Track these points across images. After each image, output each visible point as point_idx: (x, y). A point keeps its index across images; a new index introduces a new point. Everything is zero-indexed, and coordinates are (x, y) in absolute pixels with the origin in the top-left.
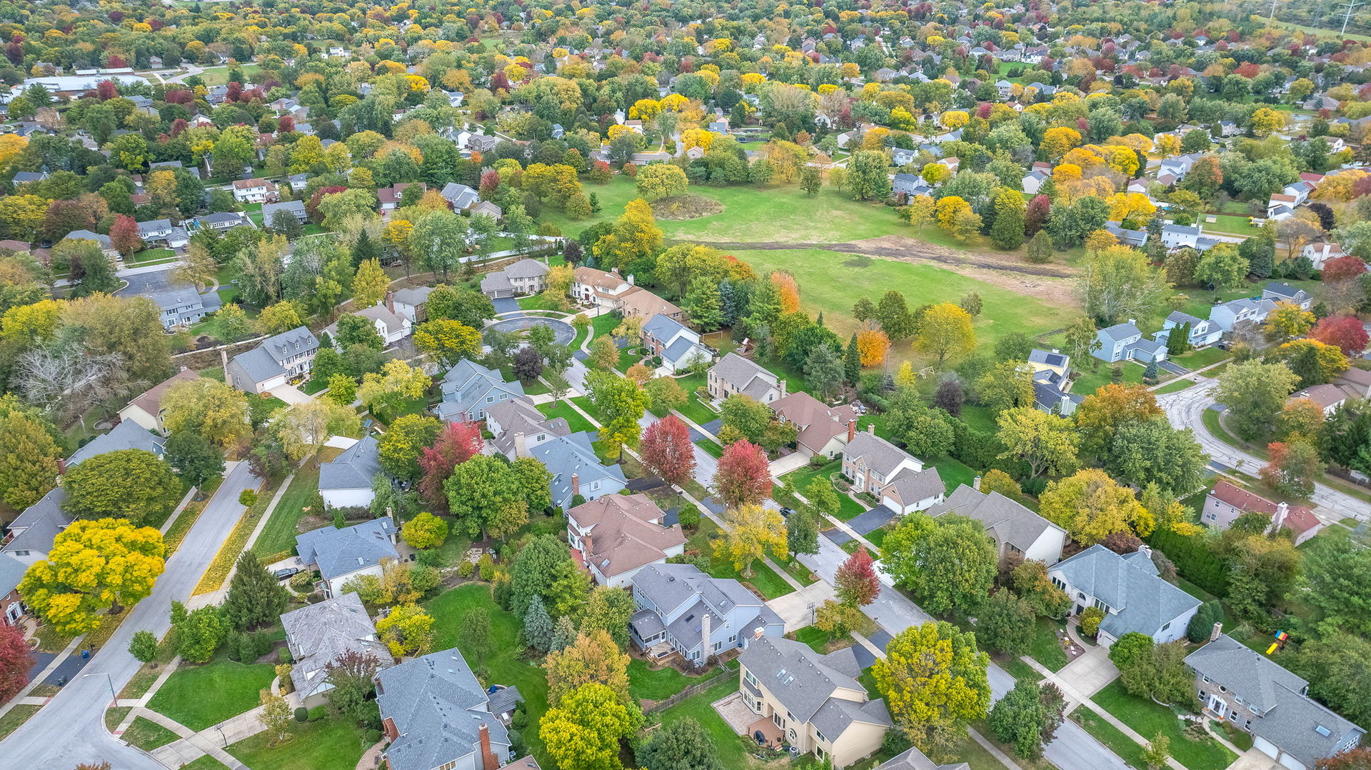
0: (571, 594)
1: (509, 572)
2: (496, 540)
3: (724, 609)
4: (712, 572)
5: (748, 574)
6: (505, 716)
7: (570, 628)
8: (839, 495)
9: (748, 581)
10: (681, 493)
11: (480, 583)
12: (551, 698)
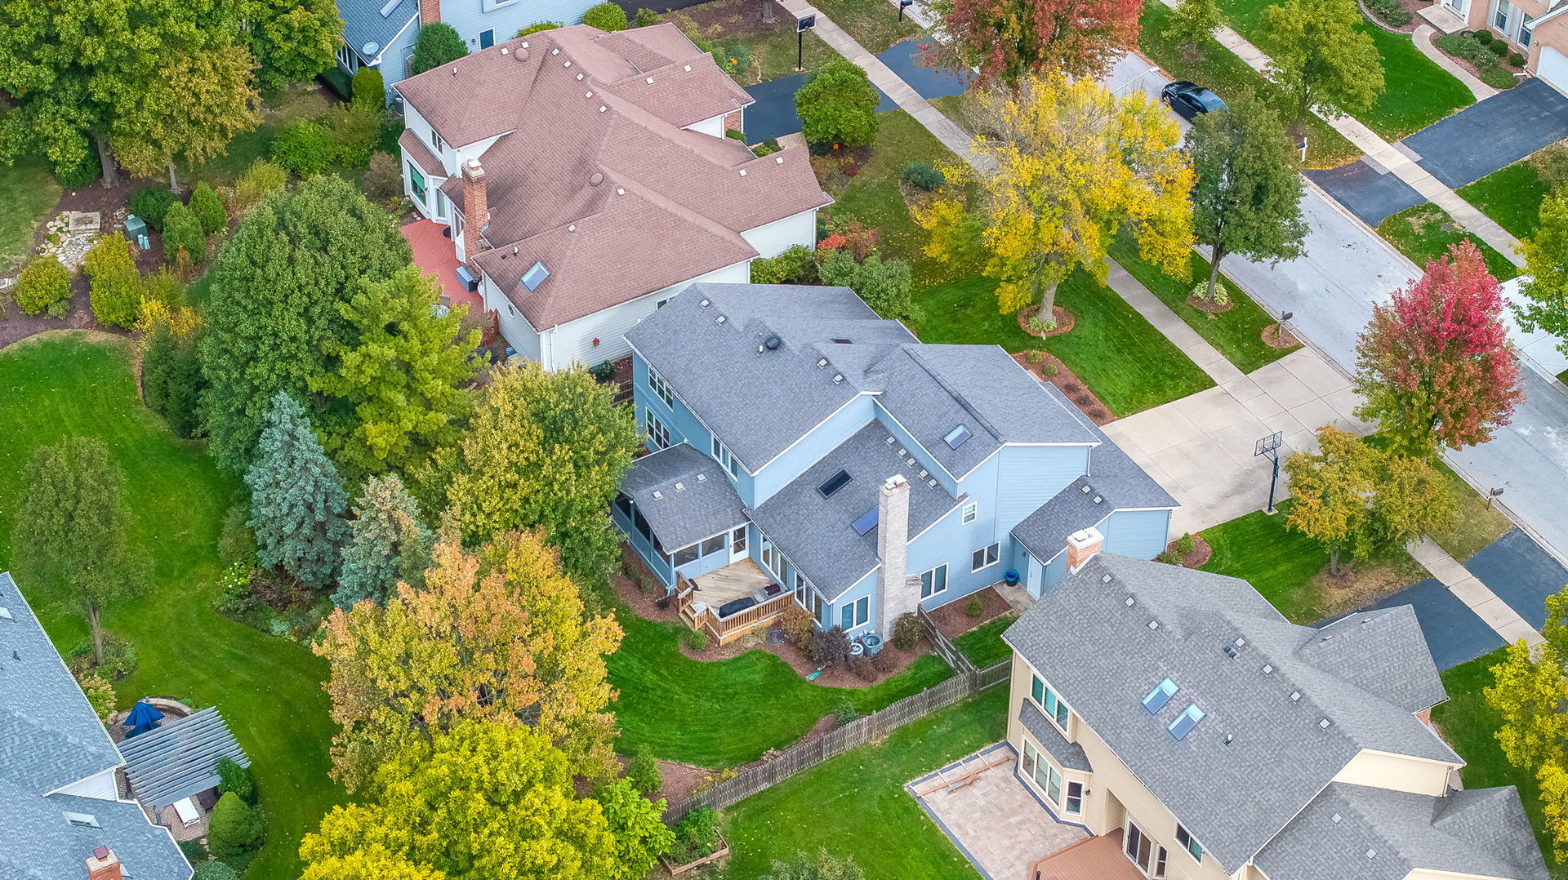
0: (410, 390)
1: (193, 303)
2: (149, 187)
3: (961, 455)
4: (918, 313)
5: (1047, 320)
6: (187, 809)
7: (409, 521)
8: (1380, 39)
9: (1046, 346)
10: (809, 22)
11: (96, 337)
12: (344, 761)
